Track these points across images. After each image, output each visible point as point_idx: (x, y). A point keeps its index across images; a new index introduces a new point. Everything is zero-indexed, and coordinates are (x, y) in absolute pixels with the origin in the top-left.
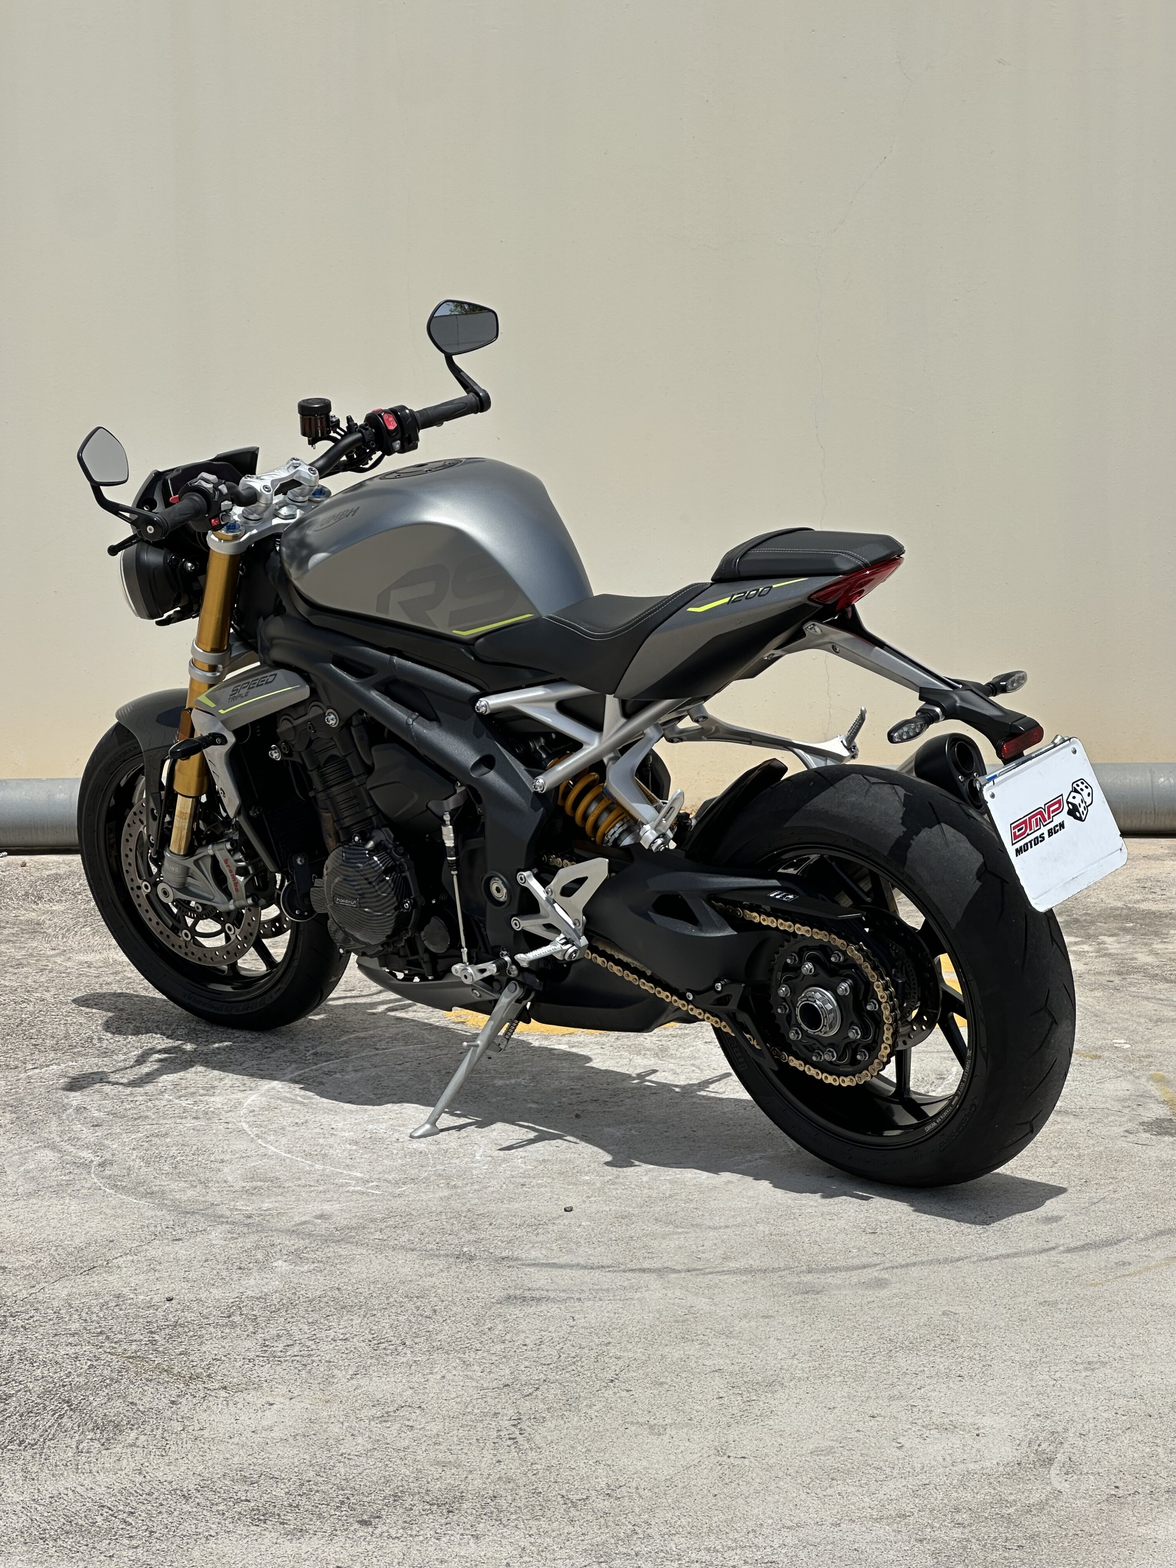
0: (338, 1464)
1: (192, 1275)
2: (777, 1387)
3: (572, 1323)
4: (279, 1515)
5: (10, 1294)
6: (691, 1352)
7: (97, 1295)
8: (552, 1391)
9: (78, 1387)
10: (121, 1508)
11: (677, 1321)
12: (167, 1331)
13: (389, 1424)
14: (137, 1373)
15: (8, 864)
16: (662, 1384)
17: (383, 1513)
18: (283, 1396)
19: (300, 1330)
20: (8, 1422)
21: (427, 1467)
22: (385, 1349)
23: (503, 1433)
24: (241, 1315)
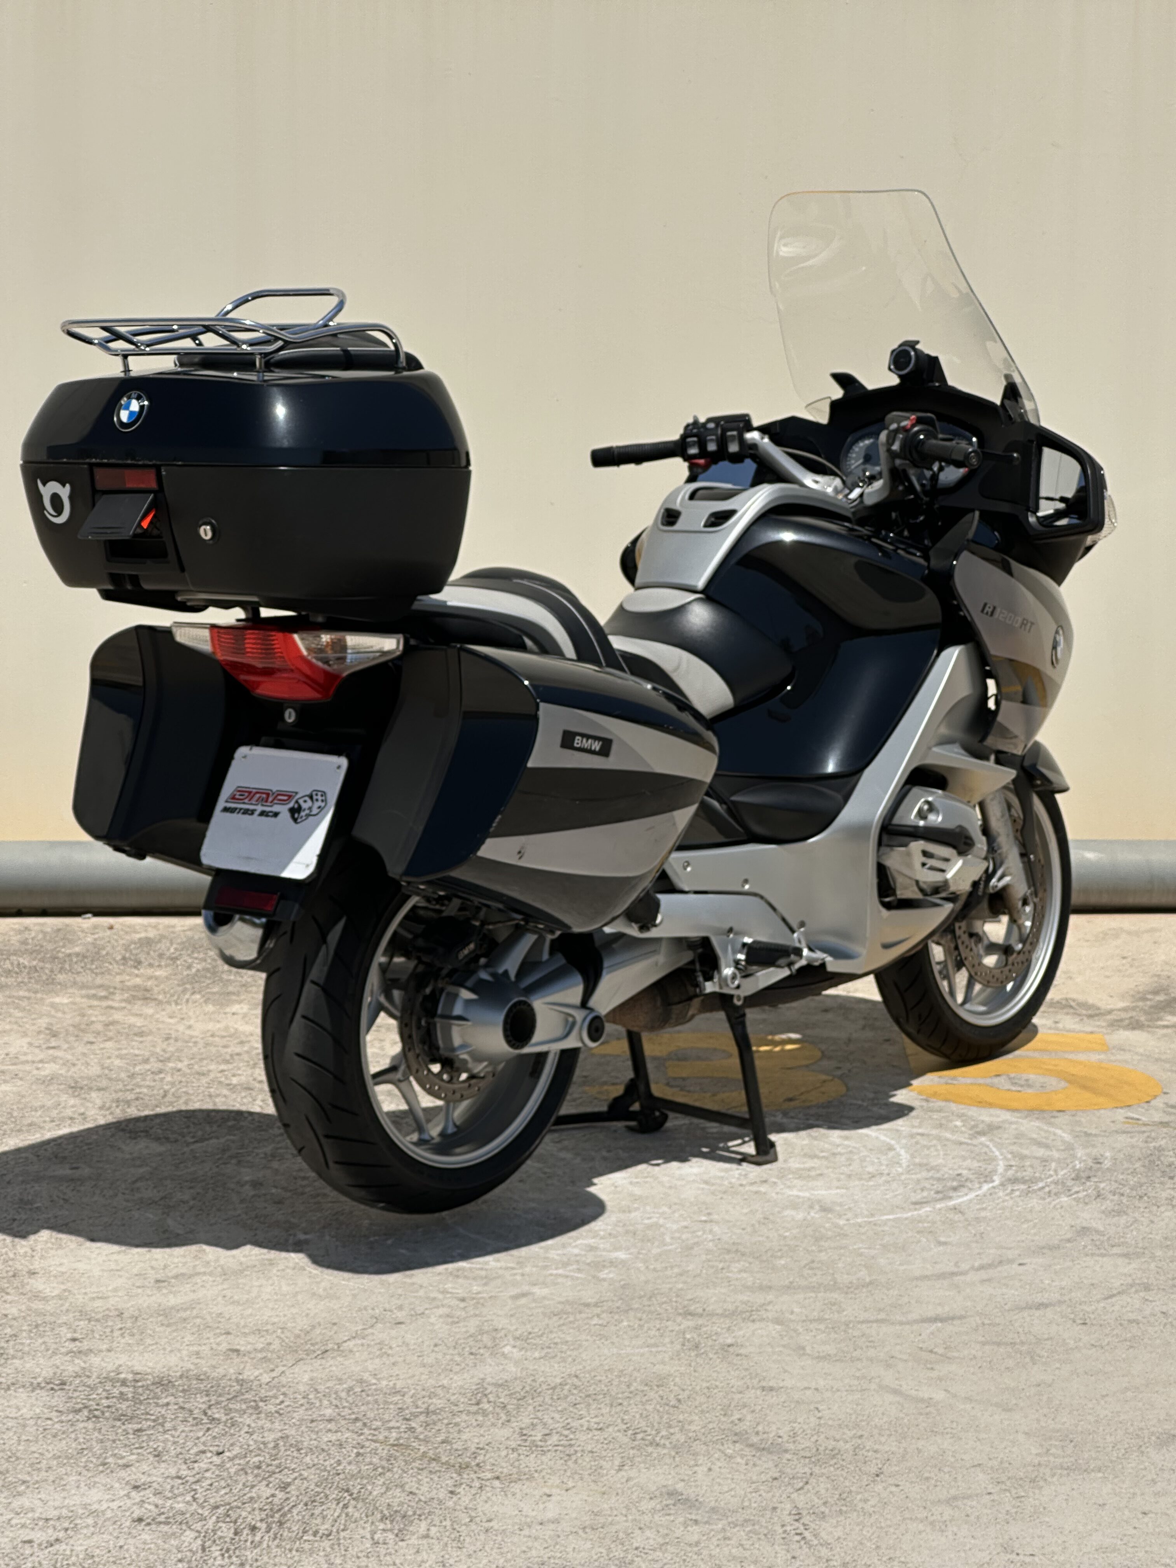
1: (429, 1360)
2: (1042, 1483)
3: (820, 1415)
5: (252, 1378)
6: (945, 1446)
7: (340, 1381)
8: (822, 1485)
9: (353, 1476)
11: (921, 1414)
12: (422, 1418)
13: (672, 1518)
14: (405, 1461)
15: (95, 927)
16: (927, 1479)
18: (558, 1487)
19: (553, 1420)
20: (295, 1511)
21: (725, 1562)
22: (643, 1439)
23: (788, 1528)
24: (489, 1402)
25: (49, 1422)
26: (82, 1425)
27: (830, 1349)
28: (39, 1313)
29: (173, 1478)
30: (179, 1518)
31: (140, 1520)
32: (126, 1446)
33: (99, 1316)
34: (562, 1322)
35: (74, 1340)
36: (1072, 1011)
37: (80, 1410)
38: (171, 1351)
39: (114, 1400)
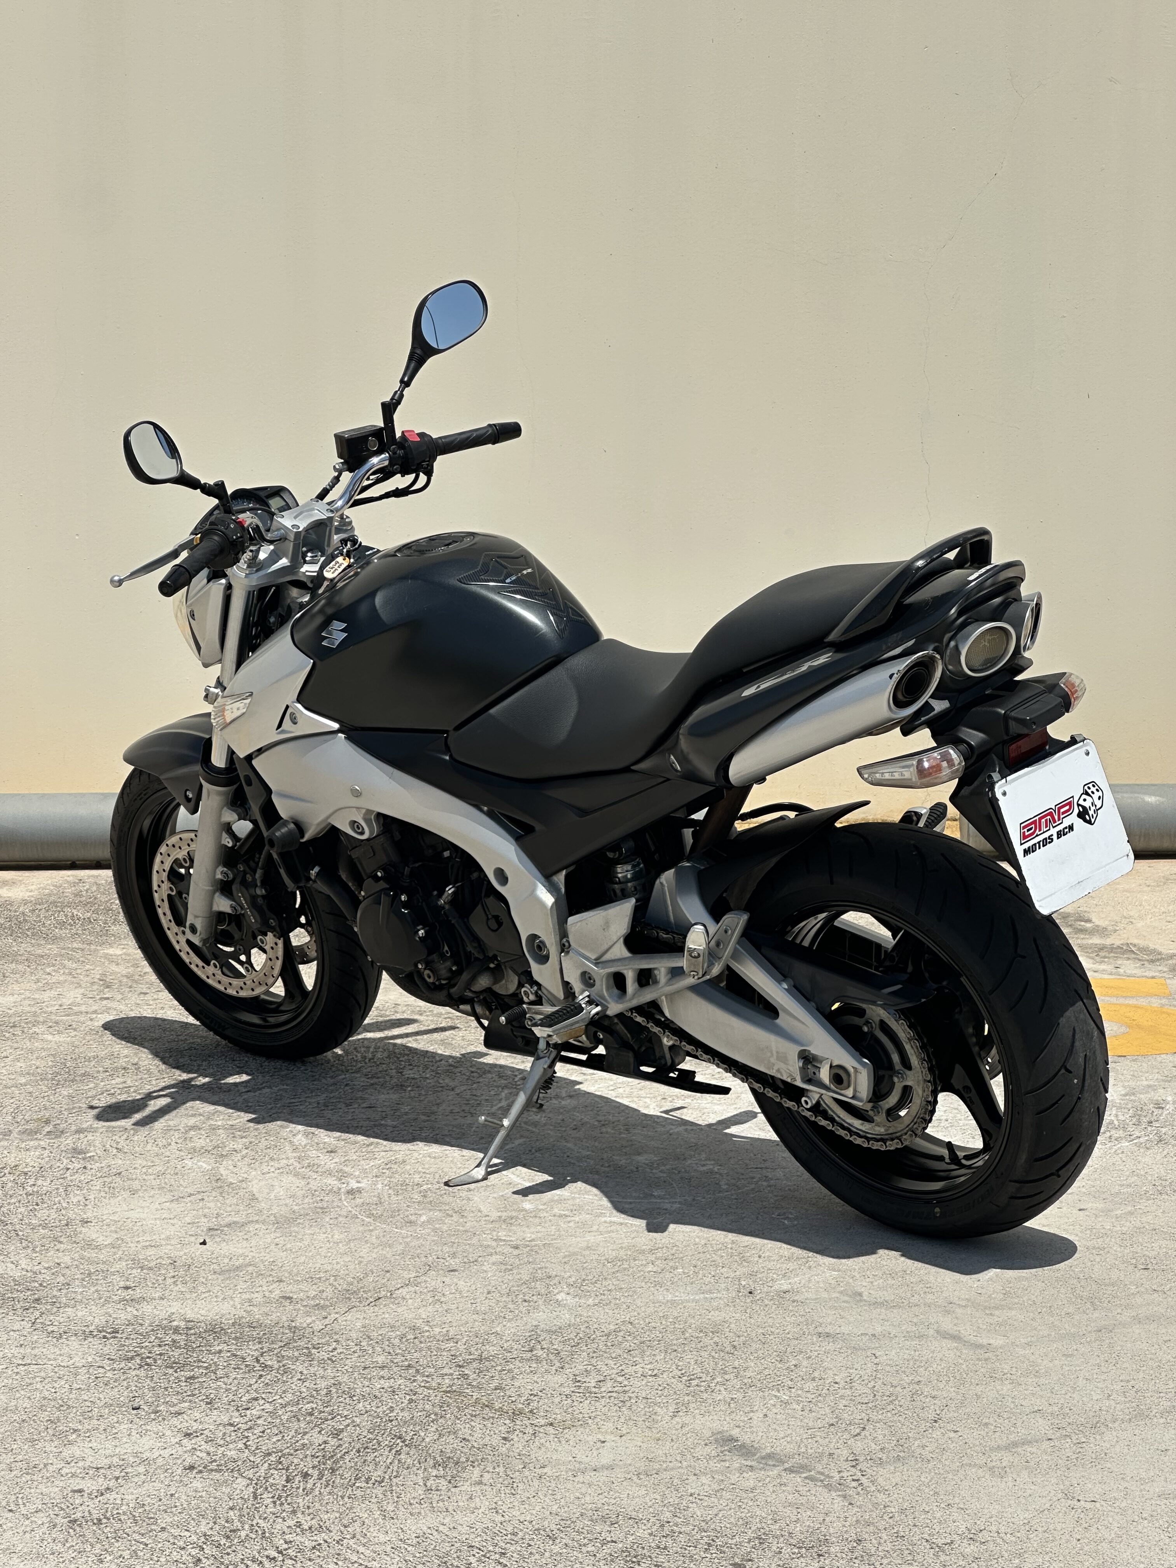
0: (690, 1505)
1: (479, 1308)
2: (1103, 1429)
3: (877, 1361)
4: (650, 1557)
5: (305, 1325)
6: (1004, 1392)
7: (393, 1328)
8: (879, 1432)
9: (405, 1422)
10: (491, 1548)
11: (979, 1359)
12: (475, 1365)
13: (727, 1464)
14: (458, 1407)
16: (986, 1424)
17: (753, 1556)
18: (612, 1433)
19: (607, 1366)
20: (347, 1458)
21: (781, 1509)
22: (698, 1385)
23: (845, 1474)
24: (542, 1349)
25: (101, 1370)
26: (134, 1373)
27: (887, 1295)
28: (90, 1261)
29: (224, 1426)
30: (231, 1466)
31: (191, 1468)
32: (178, 1393)
33: (152, 1264)
34: (616, 1268)
35: (127, 1288)
36: (1133, 956)
37: (132, 1358)
38: (224, 1299)
39: (167, 1347)
